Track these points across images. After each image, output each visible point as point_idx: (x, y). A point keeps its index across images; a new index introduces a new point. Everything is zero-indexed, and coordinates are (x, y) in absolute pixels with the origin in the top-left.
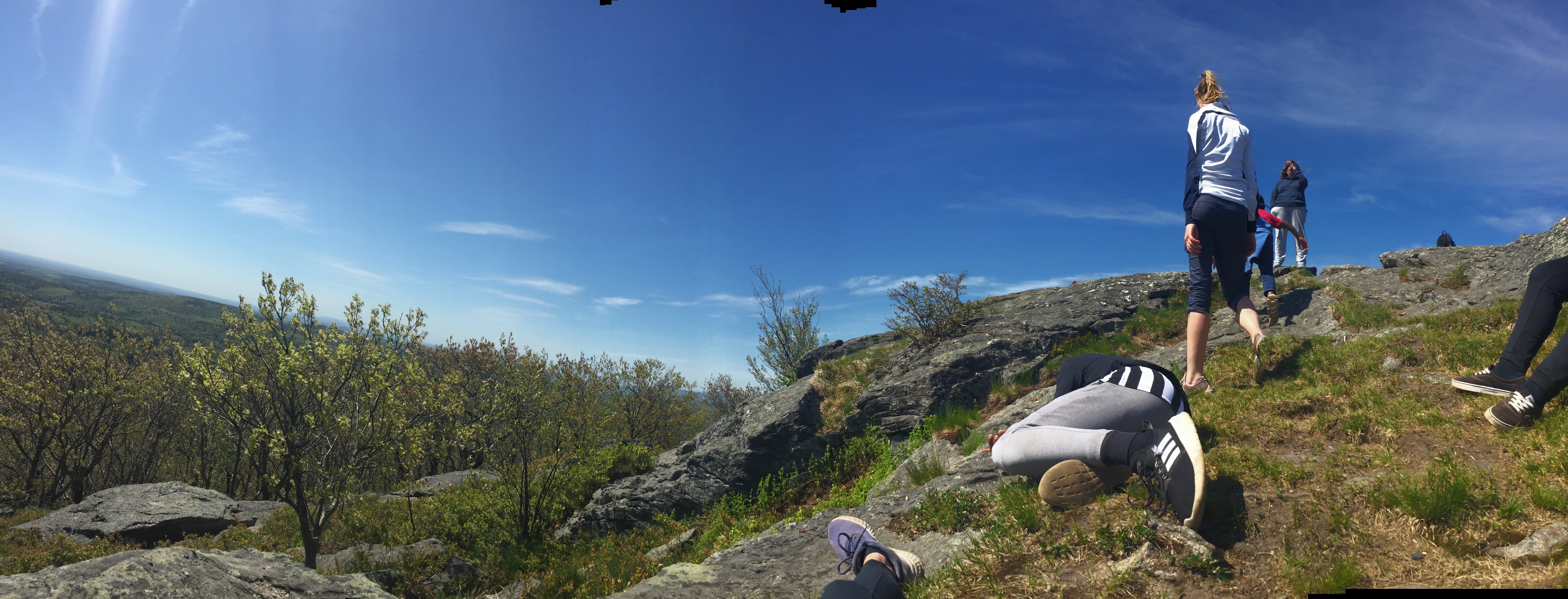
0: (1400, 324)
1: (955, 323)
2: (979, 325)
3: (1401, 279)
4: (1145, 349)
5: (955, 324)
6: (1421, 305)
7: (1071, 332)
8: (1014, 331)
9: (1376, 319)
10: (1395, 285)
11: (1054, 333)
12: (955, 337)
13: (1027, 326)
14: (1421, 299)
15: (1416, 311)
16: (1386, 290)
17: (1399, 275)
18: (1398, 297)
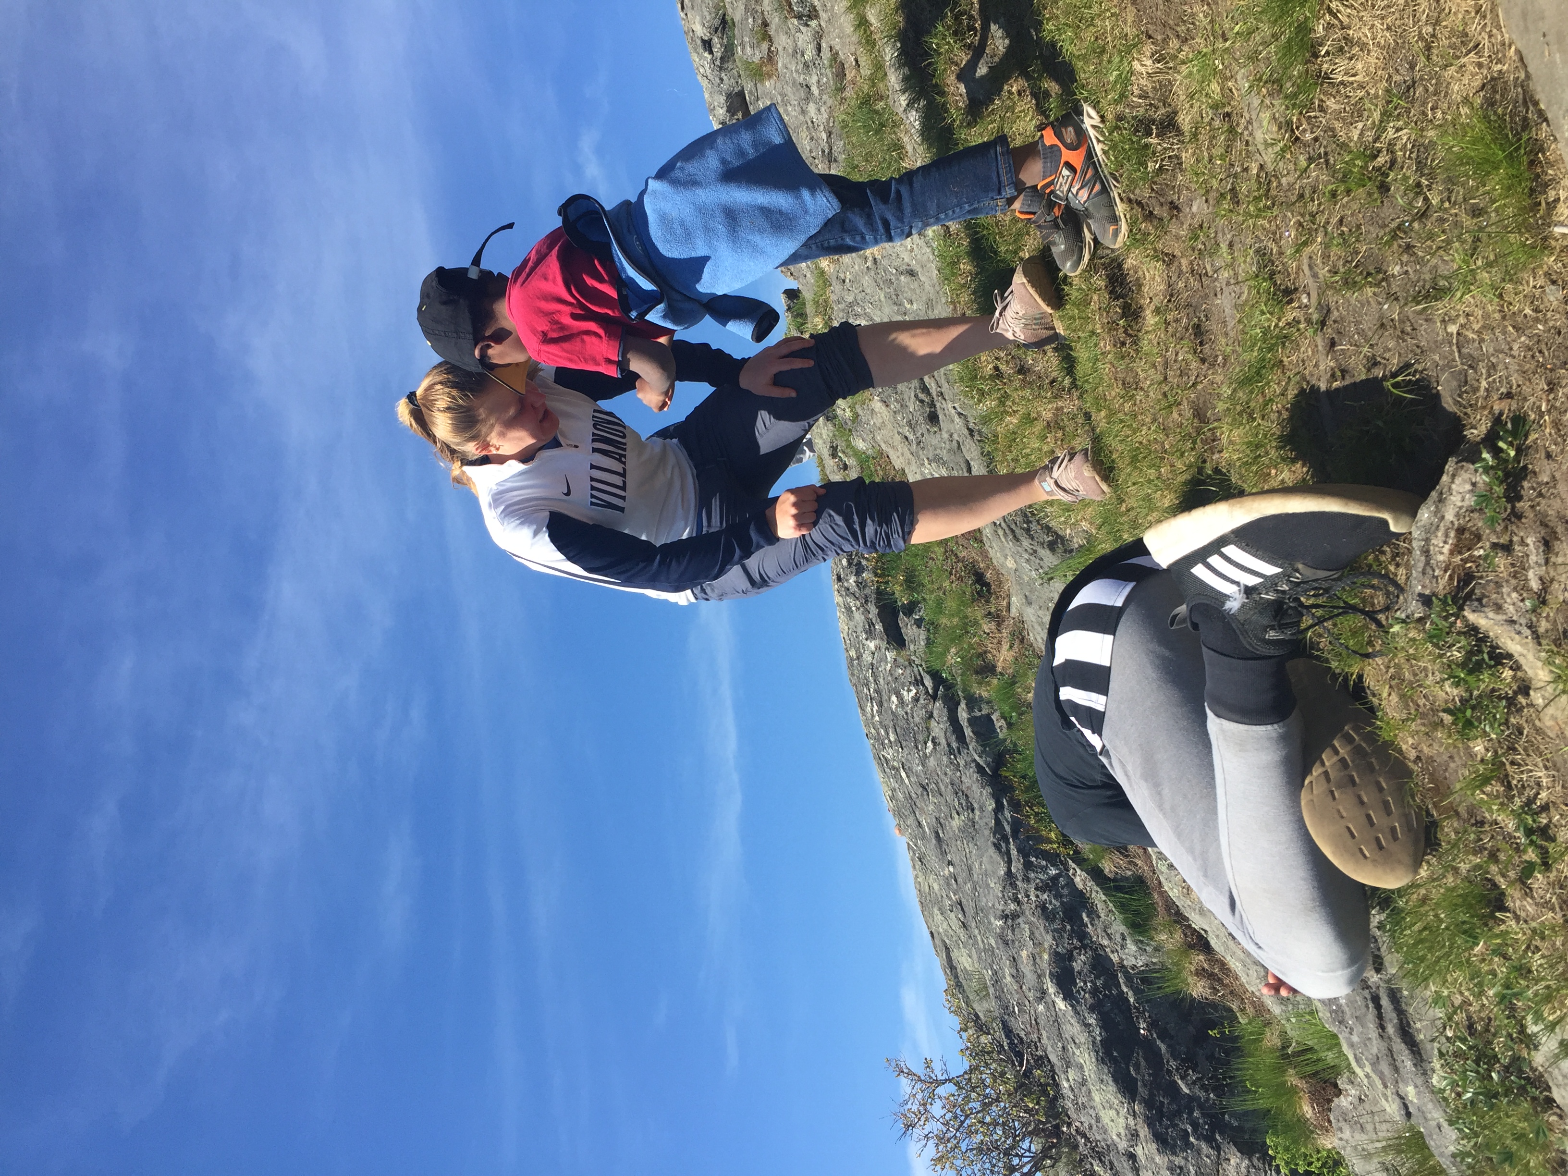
0: (878, 66)
1: (1020, 1086)
2: (1019, 1025)
3: (770, 77)
4: (1022, 641)
5: (1023, 1084)
6: (822, 14)
7: (1007, 814)
8: (1022, 946)
9: (877, 132)
10: (788, 90)
11: (1014, 852)
12: (1057, 1085)
13: (1005, 917)
14: (810, 17)
15: (841, 28)
16: (804, 112)
17: (762, 81)
18: (815, 79)
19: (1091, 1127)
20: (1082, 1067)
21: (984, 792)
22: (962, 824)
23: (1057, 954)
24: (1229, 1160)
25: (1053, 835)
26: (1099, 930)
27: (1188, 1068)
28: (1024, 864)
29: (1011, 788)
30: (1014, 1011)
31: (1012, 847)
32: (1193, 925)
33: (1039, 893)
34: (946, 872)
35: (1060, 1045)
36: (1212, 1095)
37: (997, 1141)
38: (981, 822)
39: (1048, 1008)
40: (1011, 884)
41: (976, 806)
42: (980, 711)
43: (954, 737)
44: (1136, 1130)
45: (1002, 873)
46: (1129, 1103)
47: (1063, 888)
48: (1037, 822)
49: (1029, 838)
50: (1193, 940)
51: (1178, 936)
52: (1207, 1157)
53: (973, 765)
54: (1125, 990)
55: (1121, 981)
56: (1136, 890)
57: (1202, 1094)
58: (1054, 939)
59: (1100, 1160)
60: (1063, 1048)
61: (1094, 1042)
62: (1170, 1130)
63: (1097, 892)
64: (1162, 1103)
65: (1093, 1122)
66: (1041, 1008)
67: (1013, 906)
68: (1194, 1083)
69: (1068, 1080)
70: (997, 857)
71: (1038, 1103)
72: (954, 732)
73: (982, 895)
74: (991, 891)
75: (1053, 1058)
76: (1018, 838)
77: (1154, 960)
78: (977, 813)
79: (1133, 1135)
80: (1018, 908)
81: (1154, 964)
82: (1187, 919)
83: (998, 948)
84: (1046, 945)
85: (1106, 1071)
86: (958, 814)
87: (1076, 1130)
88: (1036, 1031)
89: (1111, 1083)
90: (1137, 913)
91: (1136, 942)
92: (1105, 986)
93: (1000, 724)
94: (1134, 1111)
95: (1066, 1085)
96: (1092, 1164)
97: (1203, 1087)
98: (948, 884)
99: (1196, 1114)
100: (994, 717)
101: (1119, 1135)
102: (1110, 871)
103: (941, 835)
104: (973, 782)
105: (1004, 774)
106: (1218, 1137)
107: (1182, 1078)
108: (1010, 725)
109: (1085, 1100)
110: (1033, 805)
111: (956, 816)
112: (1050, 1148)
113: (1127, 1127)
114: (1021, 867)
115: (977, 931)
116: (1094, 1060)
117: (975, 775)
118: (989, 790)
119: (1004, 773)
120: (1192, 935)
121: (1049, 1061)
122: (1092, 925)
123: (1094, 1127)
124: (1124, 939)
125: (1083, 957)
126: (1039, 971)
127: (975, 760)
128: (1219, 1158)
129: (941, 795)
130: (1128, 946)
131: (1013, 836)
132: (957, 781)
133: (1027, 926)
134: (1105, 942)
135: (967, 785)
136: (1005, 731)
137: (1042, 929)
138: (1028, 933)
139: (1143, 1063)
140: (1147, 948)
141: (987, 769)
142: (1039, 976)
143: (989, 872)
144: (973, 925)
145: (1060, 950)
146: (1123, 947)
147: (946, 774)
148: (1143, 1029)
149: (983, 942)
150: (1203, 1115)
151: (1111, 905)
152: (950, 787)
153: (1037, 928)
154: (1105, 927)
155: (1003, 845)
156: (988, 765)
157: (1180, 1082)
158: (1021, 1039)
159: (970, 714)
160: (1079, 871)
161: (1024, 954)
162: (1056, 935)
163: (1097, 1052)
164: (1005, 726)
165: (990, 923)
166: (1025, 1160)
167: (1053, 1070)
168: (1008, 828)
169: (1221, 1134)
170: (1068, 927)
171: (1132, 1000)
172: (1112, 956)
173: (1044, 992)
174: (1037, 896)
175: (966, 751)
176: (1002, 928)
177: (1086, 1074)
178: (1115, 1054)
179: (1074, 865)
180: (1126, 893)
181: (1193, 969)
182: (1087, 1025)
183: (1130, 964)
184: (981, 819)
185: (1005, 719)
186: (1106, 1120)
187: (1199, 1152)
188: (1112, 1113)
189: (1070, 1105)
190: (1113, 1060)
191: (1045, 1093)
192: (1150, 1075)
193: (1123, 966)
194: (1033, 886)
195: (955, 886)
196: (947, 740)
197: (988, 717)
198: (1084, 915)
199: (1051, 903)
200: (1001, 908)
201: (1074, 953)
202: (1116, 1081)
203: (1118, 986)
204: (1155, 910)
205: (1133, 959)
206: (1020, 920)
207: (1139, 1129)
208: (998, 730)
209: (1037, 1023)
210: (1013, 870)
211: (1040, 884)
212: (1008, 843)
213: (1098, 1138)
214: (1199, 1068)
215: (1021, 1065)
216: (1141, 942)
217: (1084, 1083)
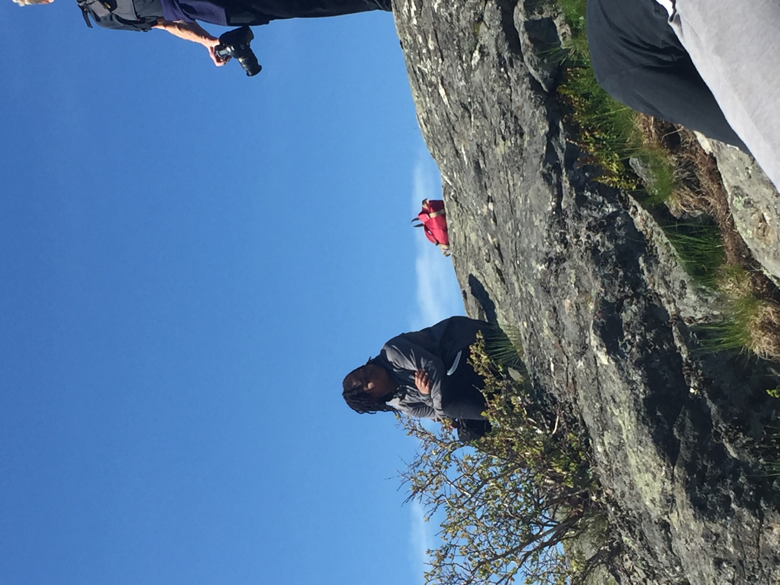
2: (554, 384)
8: (566, 294)
19: (623, 495)
20: (619, 430)
21: (538, 113)
22: (507, 151)
23: (604, 302)
24: (771, 528)
25: (614, 167)
26: (656, 278)
27: (739, 431)
28: (576, 199)
29: (571, 109)
30: (549, 369)
31: (564, 178)
32: (765, 273)
33: (591, 233)
34: (485, 210)
35: (598, 405)
36: (761, 460)
37: (516, 509)
38: (531, 150)
39: (588, 365)
40: (559, 222)
41: (526, 129)
42: (541, 12)
43: (506, 46)
44: (673, 496)
45: (550, 209)
46: (668, 466)
47: (619, 228)
48: (597, 149)
49: (585, 169)
50: (762, 288)
51: (746, 284)
52: (747, 524)
53: (527, 80)
54: (678, 344)
55: (675, 334)
56: (705, 233)
57: (751, 460)
58: (603, 286)
59: (630, 530)
60: (601, 408)
61: (636, 401)
62: (710, 496)
63: (659, 234)
64: (705, 467)
65: (626, 489)
66: (580, 364)
67: (559, 248)
68: (744, 447)
69: (603, 444)
70: (545, 190)
71: (566, 469)
72: (507, 39)
73: (524, 234)
74: (535, 230)
75: (589, 420)
76: (572, 169)
77: (716, 313)
78: (527, 138)
79: (668, 501)
80: (565, 251)
81: (715, 317)
82: (758, 265)
83: (537, 297)
84: (594, 293)
85: (646, 432)
86: (504, 139)
87: (607, 499)
88: (572, 391)
89: (650, 444)
90: (701, 258)
91: (697, 291)
92: (656, 340)
93: (563, 31)
94: (673, 475)
95: (600, 449)
96: (620, 535)
97: (754, 452)
98: (486, 225)
99: (741, 480)
100: (557, 22)
101: (653, 501)
102: (677, 210)
103: (482, 166)
104: (525, 100)
105: (563, 92)
106: (762, 504)
107: (731, 442)
108: (576, 33)
109: (619, 465)
110: (594, 129)
111: (501, 142)
112: (576, 518)
113: (663, 492)
114: (572, 202)
115: (514, 278)
116: (634, 419)
117: (528, 92)
118: (543, 109)
119: (563, 90)
120: (763, 283)
121: (584, 423)
122: (649, 271)
123: (627, 495)
124: (683, 287)
125: (634, 308)
126: (582, 324)
127: (529, 74)
128: (760, 526)
129: (486, 117)
130: (688, 295)
131: (565, 165)
132: (505, 99)
133: (573, 271)
134: (662, 291)
135: (518, 104)
136: (568, 39)
137: (590, 274)
138: (573, 280)
139: (688, 423)
140: (709, 298)
141: (543, 85)
142: (582, 329)
143: (535, 207)
144: (511, 270)
145: (608, 298)
146: (682, 296)
147: (493, 91)
148: (694, 388)
149: (521, 290)
150: (750, 480)
151: (673, 248)
152: (497, 106)
153: (585, 274)
154: (664, 274)
155: (554, 176)
156: (545, 80)
157: (727, 445)
158: (555, 399)
159: (528, 17)
160: (640, 209)
161: (567, 303)
162: (606, 281)
163: (638, 411)
164: (569, 33)
165: (531, 268)
166: (546, 529)
167: (587, 434)
168: (561, 156)
169: (767, 501)
170: (621, 273)
171: (684, 356)
172: (667, 307)
173: (585, 347)
174: (589, 237)
175: (519, 63)
176: (544, 273)
177: (624, 437)
178: (659, 414)
179: (635, 203)
180: (692, 235)
181: (758, 321)
182: (631, 382)
183: (688, 316)
184: (530, 144)
185: (571, 25)
186: (640, 484)
187: (740, 519)
188: (648, 477)
189: (603, 471)
190: (657, 421)
191: (575, 457)
192: (694, 437)
193: (678, 319)
194: (584, 225)
195: (494, 227)
196: (497, 49)
197: (550, 21)
198: (641, 260)
199: (603, 245)
200: (545, 249)
201: (625, 303)
202: (656, 442)
203: (672, 339)
204: (724, 254)
205: (691, 310)
206: (566, 264)
207: (676, 494)
208: (561, 38)
209: (574, 382)
210: (563, 206)
211: (594, 223)
212: (560, 174)
213: (631, 506)
214: (751, 432)
215: (552, 427)
216: (703, 291)
217: (620, 447)
